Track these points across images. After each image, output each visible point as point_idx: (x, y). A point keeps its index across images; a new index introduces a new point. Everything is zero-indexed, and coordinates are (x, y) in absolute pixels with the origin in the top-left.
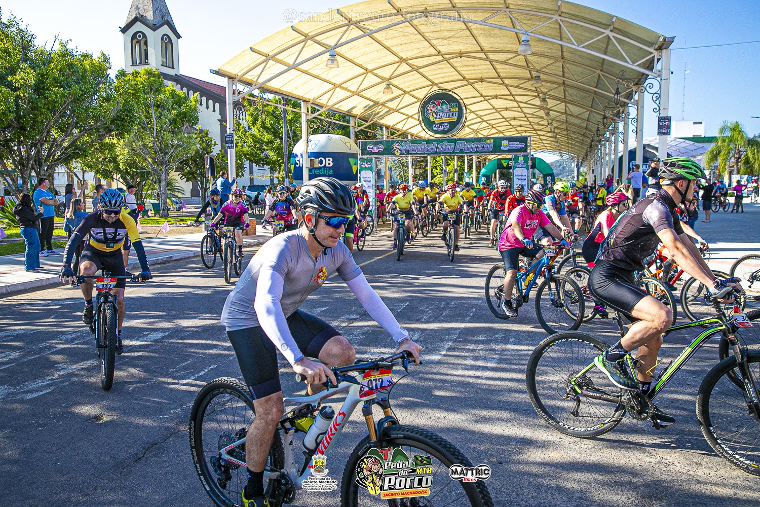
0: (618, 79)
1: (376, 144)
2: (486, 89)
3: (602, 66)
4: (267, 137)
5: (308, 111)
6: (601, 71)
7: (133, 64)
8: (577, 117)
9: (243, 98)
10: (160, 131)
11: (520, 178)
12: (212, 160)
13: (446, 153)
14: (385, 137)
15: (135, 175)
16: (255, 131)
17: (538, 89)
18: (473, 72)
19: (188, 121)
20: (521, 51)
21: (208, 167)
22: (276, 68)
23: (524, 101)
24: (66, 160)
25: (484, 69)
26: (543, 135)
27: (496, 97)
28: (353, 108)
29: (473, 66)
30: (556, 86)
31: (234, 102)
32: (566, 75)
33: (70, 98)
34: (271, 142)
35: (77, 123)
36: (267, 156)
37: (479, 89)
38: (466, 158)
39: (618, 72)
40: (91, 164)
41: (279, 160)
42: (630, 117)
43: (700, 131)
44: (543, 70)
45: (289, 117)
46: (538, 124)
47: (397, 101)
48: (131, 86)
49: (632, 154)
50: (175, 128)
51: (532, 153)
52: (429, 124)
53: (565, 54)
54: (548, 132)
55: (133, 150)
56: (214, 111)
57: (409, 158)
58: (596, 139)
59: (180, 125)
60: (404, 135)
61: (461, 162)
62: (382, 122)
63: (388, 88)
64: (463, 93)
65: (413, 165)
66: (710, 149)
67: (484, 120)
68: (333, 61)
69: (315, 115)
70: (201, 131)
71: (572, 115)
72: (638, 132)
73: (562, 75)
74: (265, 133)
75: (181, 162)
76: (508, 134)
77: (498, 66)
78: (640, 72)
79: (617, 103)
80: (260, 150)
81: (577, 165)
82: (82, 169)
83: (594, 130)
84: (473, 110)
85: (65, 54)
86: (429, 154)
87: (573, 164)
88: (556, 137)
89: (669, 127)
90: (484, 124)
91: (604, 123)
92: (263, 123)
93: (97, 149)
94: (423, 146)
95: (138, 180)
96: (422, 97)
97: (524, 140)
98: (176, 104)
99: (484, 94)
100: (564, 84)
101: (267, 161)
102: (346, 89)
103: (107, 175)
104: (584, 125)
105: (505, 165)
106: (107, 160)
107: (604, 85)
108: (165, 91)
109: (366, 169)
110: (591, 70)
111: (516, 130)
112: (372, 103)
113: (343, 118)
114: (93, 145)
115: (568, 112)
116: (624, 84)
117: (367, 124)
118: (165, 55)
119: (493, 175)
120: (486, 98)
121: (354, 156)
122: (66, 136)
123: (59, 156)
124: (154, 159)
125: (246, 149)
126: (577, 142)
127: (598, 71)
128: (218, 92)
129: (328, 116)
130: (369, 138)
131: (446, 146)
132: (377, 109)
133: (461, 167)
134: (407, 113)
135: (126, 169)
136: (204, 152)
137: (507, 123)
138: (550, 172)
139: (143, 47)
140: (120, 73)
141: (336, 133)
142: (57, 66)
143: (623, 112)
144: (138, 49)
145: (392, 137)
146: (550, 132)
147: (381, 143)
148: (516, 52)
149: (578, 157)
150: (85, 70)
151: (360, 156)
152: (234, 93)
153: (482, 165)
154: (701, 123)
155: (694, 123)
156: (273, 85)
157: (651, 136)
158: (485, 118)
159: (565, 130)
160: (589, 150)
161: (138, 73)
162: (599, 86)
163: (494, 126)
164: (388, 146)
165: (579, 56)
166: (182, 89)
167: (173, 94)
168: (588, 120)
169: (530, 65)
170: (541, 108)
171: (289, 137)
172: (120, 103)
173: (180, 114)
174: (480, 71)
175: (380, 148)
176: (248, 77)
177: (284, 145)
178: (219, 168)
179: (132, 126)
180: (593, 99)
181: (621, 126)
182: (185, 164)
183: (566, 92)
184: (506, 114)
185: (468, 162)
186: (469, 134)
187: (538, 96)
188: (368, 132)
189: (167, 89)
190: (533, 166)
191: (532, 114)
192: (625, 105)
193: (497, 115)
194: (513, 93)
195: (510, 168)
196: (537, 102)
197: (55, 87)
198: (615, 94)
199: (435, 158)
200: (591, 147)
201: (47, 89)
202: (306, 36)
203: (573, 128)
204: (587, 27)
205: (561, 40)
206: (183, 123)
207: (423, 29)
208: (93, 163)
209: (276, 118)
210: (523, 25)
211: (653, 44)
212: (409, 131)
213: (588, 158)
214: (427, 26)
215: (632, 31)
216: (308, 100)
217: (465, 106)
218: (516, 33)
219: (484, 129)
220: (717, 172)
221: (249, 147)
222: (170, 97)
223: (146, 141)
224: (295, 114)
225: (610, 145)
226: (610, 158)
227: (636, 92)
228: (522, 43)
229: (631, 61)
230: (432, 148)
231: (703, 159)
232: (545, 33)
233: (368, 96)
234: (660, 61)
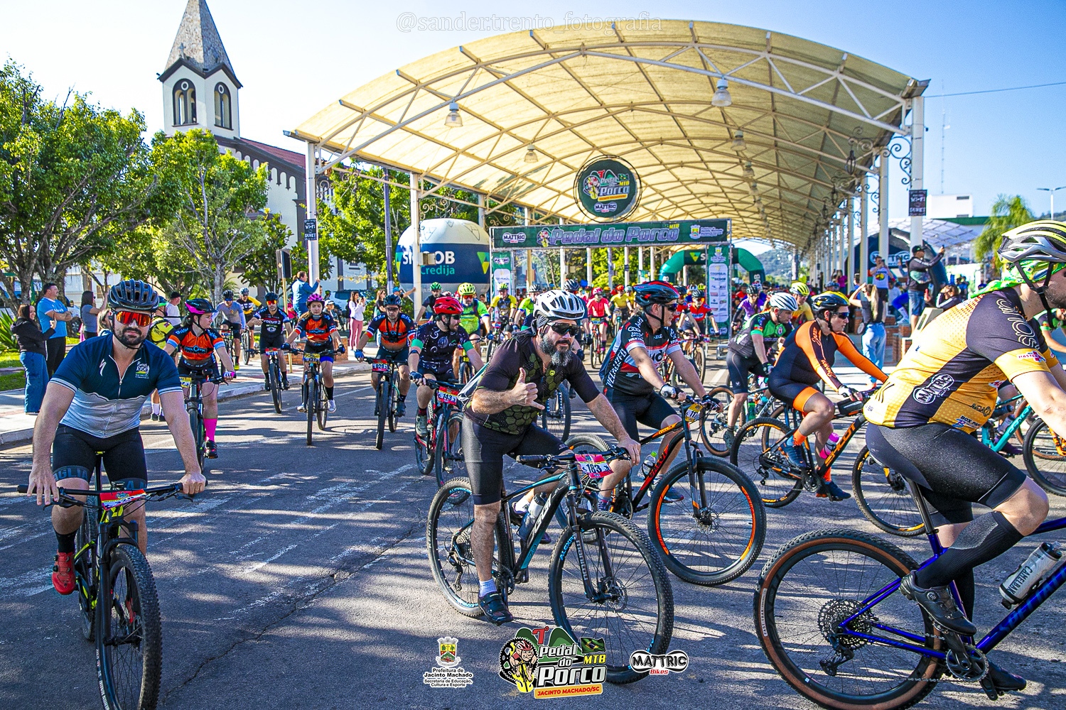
0: (852, 139)
1: (515, 232)
2: (668, 154)
3: (829, 121)
4: (363, 223)
5: (420, 187)
6: (828, 127)
7: (175, 123)
8: (795, 191)
9: (330, 170)
10: (214, 216)
11: (717, 277)
12: (286, 256)
13: (613, 243)
14: (526, 222)
15: (178, 278)
16: (345, 215)
17: (740, 153)
18: (649, 130)
19: (253, 202)
20: (716, 102)
21: (281, 265)
22: (376, 128)
23: (721, 170)
24: (83, 257)
25: (665, 126)
26: (748, 217)
27: (682, 165)
28: (482, 182)
29: (649, 122)
30: (765, 149)
31: (317, 176)
32: (779, 133)
33: (90, 172)
34: (368, 230)
35: (99, 206)
36: (363, 250)
37: (657, 154)
38: (640, 250)
39: (851, 129)
40: (116, 264)
41: (380, 255)
42: (869, 191)
43: (967, 209)
44: (747, 127)
45: (393, 196)
46: (740, 202)
47: (545, 171)
48: (174, 154)
49: (873, 242)
50: (234, 212)
51: (732, 243)
52: (589, 204)
53: (777, 105)
54: (755, 213)
55: (176, 243)
56: (288, 187)
57: (562, 250)
58: (822, 221)
59: (241, 207)
60: (554, 218)
61: (633, 255)
62: (523, 200)
63: (531, 155)
64: (636, 160)
65: (566, 260)
66: (981, 234)
67: (664, 198)
68: (454, 117)
69: (430, 192)
70: (270, 216)
71: (788, 189)
72: (882, 211)
73: (773, 134)
74: (359, 218)
75: (243, 260)
76: (699, 216)
77: (684, 123)
78: (882, 129)
79: (852, 171)
80: (353, 241)
81: (796, 258)
82: (104, 270)
83: (819, 209)
84: (649, 183)
85: (83, 110)
86: (589, 245)
87: (790, 256)
88: (766, 220)
89: (923, 204)
90: (666, 203)
91: (833, 200)
92: (357, 204)
93: (125, 242)
94: (579, 235)
95: (183, 284)
96: (578, 166)
97: (722, 224)
98: (236, 179)
99: (665, 161)
100: (776, 145)
101: (361, 257)
102: (472, 156)
104: (805, 202)
105: (695, 259)
106: (139, 258)
107: (832, 146)
108: (220, 161)
109: (502, 267)
110: (813, 127)
111: (710, 211)
112: (509, 176)
113: (469, 196)
114: (121, 237)
115: (783, 184)
116: (860, 146)
117: (502, 204)
118: (219, 110)
119: (679, 273)
120: (667, 167)
121: (484, 248)
122: (83, 224)
123: (73, 253)
124: (204, 255)
125: (334, 240)
126: (795, 226)
127: (824, 128)
128: (295, 161)
129: (447, 193)
130: (505, 223)
131: (613, 233)
132: (516, 183)
133: (633, 263)
134: (558, 189)
135: (166, 270)
136: (275, 245)
137: (696, 201)
138: (759, 268)
139: (190, 101)
140: (158, 137)
141: (459, 216)
142: (71, 128)
143: (859, 185)
144: (182, 103)
145: (537, 221)
146: (758, 213)
147: (522, 230)
148: (710, 103)
149: (797, 247)
150: (110, 133)
151: (492, 249)
152: (317, 163)
153: (662, 260)
154: (967, 198)
155: (958, 198)
156: (370, 151)
157: (899, 217)
158: (666, 194)
159: (778, 209)
160: (812, 236)
161: (182, 136)
162: (825, 148)
163: (679, 205)
164: (532, 235)
165: (797, 107)
166: (243, 159)
167: (231, 164)
169: (728, 120)
170: (744, 179)
171: (393, 224)
172: (159, 178)
173: (242, 192)
174: (658, 129)
175: (521, 237)
176: (336, 141)
177: (387, 235)
178: (295, 266)
179: (175, 210)
180: (818, 167)
181: (856, 203)
182: (248, 262)
183: (780, 158)
184: (696, 188)
185: (644, 256)
186: (644, 216)
187: (740, 163)
188: (503, 215)
189: (222, 157)
190: (735, 261)
191: (732, 188)
192: (862, 174)
193: (684, 190)
194: (706, 159)
195: (703, 263)
196: (739, 171)
197: (69, 158)
198: (849, 159)
199: (596, 251)
200: (815, 233)
201: (58, 160)
202: (417, 83)
203: (789, 207)
204: (807, 68)
205: (771, 85)
206: (245, 206)
207: (579, 72)
208: (120, 261)
209: (375, 197)
210: (719, 66)
211: (900, 90)
212: (560, 213)
213: (811, 249)
214: (586, 68)
215: (869, 72)
216: (420, 172)
217: (639, 178)
218: (709, 77)
219: (664, 209)
220: (992, 265)
221: (338, 237)
222: (228, 169)
223: (194, 231)
224: (402, 190)
225: (842, 231)
226: (842, 247)
227: (877, 157)
228: (717, 90)
229: (870, 114)
230: (594, 237)
231: (972, 248)
232: (749, 76)
233: (503, 166)
234: (911, 113)
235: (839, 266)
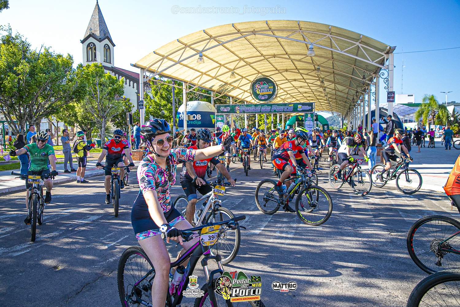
0: (364, 70)
1: (225, 107)
2: (289, 76)
3: (355, 63)
4: (163, 102)
5: (187, 88)
6: (355, 65)
7: (87, 60)
8: (341, 92)
9: (149, 80)
10: (102, 99)
11: (309, 126)
12: (131, 115)
13: (266, 112)
14: (231, 103)
15: (87, 124)
16: (157, 99)
17: (319, 76)
18: (282, 66)
19: (118, 93)
20: (309, 54)
21: (128, 119)
22: (168, 63)
23: (311, 82)
24: (47, 114)
25: (288, 64)
26: (322, 102)
27: (295, 80)
28: (213, 86)
29: (282, 62)
30: (329, 74)
31: (144, 83)
32: (334, 68)
33: (49, 80)
34: (166, 105)
35: (54, 94)
36: (163, 114)
37: (285, 76)
38: (278, 115)
39: (364, 66)
40: (62, 118)
41: (170, 116)
42: (372, 92)
43: (412, 100)
44: (322, 65)
45: (176, 91)
46: (319, 96)
47: (238, 82)
48: (85, 73)
49: (373, 113)
50: (110, 97)
51: (315, 113)
52: (256, 96)
53: (334, 56)
54: (325, 100)
55: (86, 109)
56: (133, 87)
57: (245, 115)
58: (353, 104)
59: (113, 95)
60: (242, 101)
61: (275, 117)
62: (230, 94)
63: (233, 75)
64: (276, 78)
65: (247, 119)
66: (418, 110)
67: (288, 94)
68: (201, 59)
69: (191, 90)
70: (125, 99)
71: (338, 91)
72: (377, 100)
73: (332, 68)
74: (162, 100)
75: (114, 117)
76: (302, 101)
77: (296, 63)
78: (376, 66)
79: (364, 84)
80: (159, 110)
81: (342, 119)
82: (57, 120)
83: (351, 99)
84: (282, 88)
85: (47, 54)
86: (256, 112)
87: (340, 119)
88: (329, 103)
89: (394, 97)
90: (289, 96)
91: (356, 95)
92: (161, 94)
93: (64, 109)
94: (253, 108)
95: (89, 127)
96: (252, 80)
97: (311, 105)
98: (111, 84)
99: (288, 79)
100: (334, 73)
101: (162, 116)
102: (209, 75)
103: (71, 124)
104: (346, 96)
105: (300, 119)
106: (71, 115)
107: (357, 73)
108: (105, 76)
109: (221, 121)
110: (349, 65)
111: (307, 99)
112: (224, 84)
113: (207, 92)
114: (62, 107)
115: (336, 89)
116: (367, 73)
117: (221, 96)
118: (106, 55)
119: (294, 124)
120: (289, 81)
121: (213, 113)
122: (47, 101)
123: (43, 113)
124: (98, 115)
125: (151, 109)
126: (342, 106)
127: (353, 66)
128: (136, 77)
129: (198, 90)
130: (222, 103)
131: (266, 108)
132: (227, 87)
133: (275, 120)
134: (244, 89)
135: (82, 121)
136: (127, 111)
137: (301, 95)
138: (327, 123)
139: (94, 51)
140: (80, 66)
141: (203, 100)
142: (42, 62)
143: (367, 89)
144: (90, 52)
145: (235, 103)
146: (326, 100)
147: (228, 106)
148: (306, 55)
149: (342, 115)
150: (58, 64)
151: (216, 114)
152: (144, 77)
154: (412, 95)
155: (408, 96)
156: (166, 73)
157: (384, 103)
158: (289, 92)
159: (334, 99)
160: (349, 110)
161: (89, 66)
162: (354, 74)
163: (294, 97)
164: (233, 108)
165: (342, 57)
166: (115, 75)
167: (110, 78)
168: (348, 94)
169: (314, 62)
170: (321, 86)
171: (176, 103)
172: (78, 82)
173: (114, 89)
174: (285, 65)
175: (228, 109)
176: (152, 68)
177: (173, 108)
178: (134, 120)
179: (85, 96)
180: (351, 82)
181: (366, 97)
182: (116, 118)
183: (335, 78)
184: (301, 90)
185: (279, 117)
186: (280, 101)
187: (319, 80)
188: (221, 100)
189: (106, 75)
190: (317, 120)
191: (316, 90)
192: (369, 85)
193: (296, 91)
194: (305, 78)
195: (303, 121)
196: (319, 83)
197: (41, 74)
198: (363, 78)
199: (260, 115)
200: (350, 109)
201: (37, 75)
202: (186, 45)
203: (339, 98)
204: (346, 41)
205: (331, 48)
206: (115, 95)
207: (253, 41)
208: (63, 117)
209: (169, 92)
210: (310, 40)
211: (384, 50)
212: (245, 99)
213: (348, 115)
214: (256, 40)
215: (371, 43)
216: (187, 82)
217: (277, 85)
218: (306, 44)
219: (288, 98)
220: (422, 123)
221: (153, 108)
222: (108, 80)
223: (94, 105)
224: (180, 89)
225: (361, 108)
226: (360, 115)
227: (375, 78)
228: (309, 49)
229: (372, 60)
230: (258, 109)
231: (414, 116)
232: (322, 44)
233: (221, 79)
234: (388, 60)
235: (359, 123)
